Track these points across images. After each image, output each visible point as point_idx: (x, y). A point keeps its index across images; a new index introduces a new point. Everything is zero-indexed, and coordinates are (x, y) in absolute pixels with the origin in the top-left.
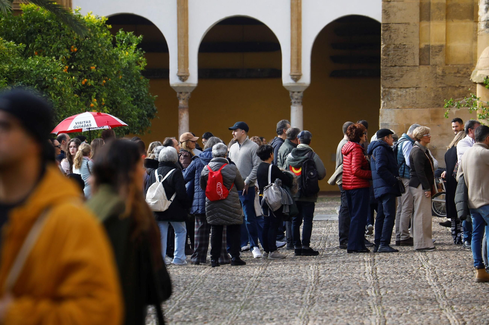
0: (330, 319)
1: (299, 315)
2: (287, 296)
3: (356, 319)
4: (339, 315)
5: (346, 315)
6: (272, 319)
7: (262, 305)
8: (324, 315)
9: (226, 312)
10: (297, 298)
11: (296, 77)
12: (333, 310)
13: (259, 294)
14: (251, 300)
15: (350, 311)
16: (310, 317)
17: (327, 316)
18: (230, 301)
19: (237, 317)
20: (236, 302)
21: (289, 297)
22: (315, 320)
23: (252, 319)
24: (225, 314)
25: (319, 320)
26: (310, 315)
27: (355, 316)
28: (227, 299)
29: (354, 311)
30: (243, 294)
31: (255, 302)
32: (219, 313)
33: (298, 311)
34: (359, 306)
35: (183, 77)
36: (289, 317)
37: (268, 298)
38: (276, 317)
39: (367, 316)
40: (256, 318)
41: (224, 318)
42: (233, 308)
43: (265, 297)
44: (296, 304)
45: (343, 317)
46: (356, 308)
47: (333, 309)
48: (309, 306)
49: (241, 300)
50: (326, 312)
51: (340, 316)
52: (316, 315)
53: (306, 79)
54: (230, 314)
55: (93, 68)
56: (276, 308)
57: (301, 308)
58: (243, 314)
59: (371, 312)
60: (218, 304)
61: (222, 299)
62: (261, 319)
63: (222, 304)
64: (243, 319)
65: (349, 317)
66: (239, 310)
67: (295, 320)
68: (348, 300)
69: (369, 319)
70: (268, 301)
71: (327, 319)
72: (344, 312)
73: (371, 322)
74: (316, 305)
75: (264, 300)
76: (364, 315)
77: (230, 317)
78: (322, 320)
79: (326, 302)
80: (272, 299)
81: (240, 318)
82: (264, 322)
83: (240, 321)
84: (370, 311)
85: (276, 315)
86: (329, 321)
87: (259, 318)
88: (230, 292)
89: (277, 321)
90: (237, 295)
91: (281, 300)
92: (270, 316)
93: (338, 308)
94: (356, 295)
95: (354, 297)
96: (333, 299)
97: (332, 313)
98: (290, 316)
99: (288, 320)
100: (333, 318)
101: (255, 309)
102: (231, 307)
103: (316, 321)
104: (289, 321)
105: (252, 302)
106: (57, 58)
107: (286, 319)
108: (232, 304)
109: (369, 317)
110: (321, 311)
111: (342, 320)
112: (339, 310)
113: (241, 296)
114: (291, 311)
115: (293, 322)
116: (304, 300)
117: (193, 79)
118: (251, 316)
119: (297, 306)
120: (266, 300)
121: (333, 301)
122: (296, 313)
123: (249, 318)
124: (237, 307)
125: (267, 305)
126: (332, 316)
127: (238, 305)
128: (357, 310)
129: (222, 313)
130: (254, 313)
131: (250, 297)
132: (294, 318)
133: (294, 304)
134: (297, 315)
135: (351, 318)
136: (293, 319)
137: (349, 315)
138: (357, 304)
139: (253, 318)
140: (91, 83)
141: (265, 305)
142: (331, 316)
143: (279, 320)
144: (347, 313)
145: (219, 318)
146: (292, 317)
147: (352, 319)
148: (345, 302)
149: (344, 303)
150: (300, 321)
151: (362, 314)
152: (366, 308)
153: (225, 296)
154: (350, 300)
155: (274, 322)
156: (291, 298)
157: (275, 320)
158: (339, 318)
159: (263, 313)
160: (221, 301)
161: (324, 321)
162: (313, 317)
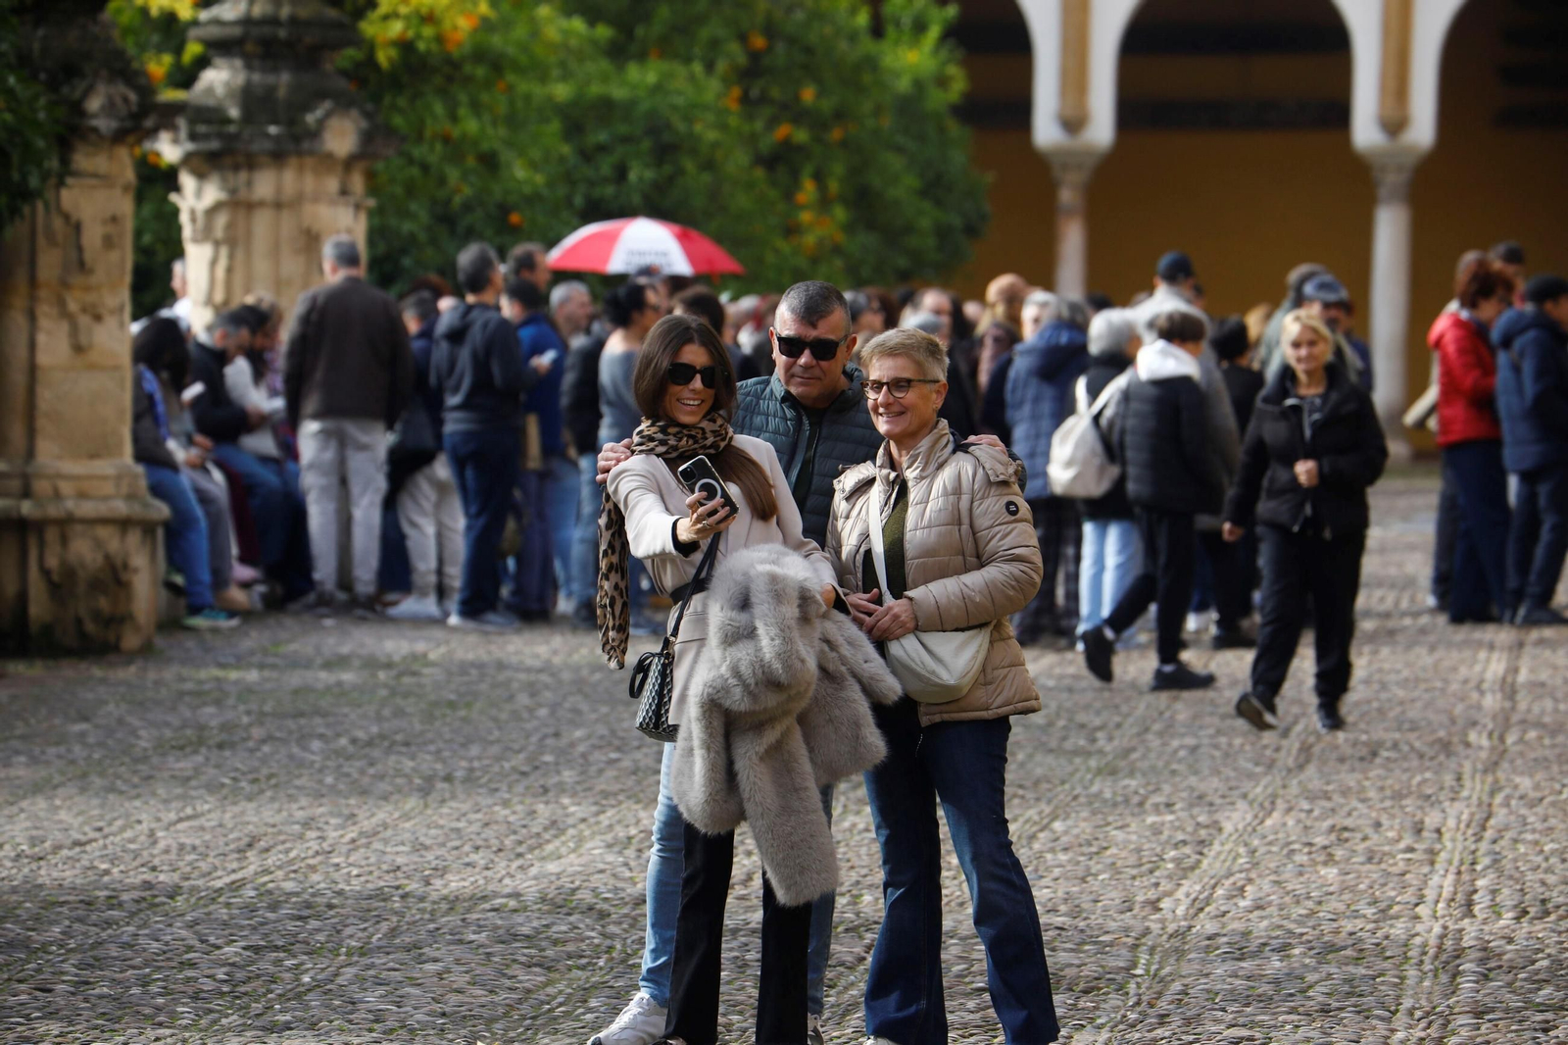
0: (1333, 810)
1: (1251, 796)
2: (1238, 741)
3: (1408, 810)
4: (1362, 796)
5: (1382, 800)
6: (1169, 805)
7: (1160, 764)
8: (1319, 798)
9: (1048, 782)
10: (1265, 747)
11: (1394, 124)
12: (1352, 784)
13: (1160, 734)
14: (1133, 749)
15: (1397, 787)
16: (1279, 801)
17: (1329, 799)
18: (1077, 752)
19: (1075, 798)
20: (1088, 754)
21: (1242, 745)
22: (1289, 810)
23: (1115, 805)
24: (1045, 786)
25: (1301, 810)
26: (1283, 796)
27: (1404, 802)
28: (1068, 745)
29: (1410, 786)
30: (1117, 733)
31: (1144, 757)
32: (1028, 783)
33: (1252, 784)
34: (1428, 775)
35: (1073, 122)
36: (1218, 801)
37: (1182, 747)
38: (1183, 799)
39: (1440, 802)
40: (1127, 801)
41: (1038, 799)
42: (1077, 770)
43: (1175, 743)
44: (1257, 764)
45: (1371, 803)
46: (1418, 778)
47: (1351, 780)
48: (1289, 771)
49: (1108, 748)
50: (1330, 788)
51: (1363, 801)
52: (1296, 797)
53: (1423, 129)
54: (1059, 789)
55: (808, 95)
56: (1196, 773)
57: (1266, 774)
58: (1095, 789)
59: (1457, 792)
60: (1039, 757)
61: (1053, 744)
62: (1141, 804)
63: (1050, 760)
64: (1090, 803)
65: (1388, 803)
66: (1089, 776)
67: (1236, 810)
68: (1405, 758)
69: (1443, 811)
70: (1182, 753)
71: (1323, 808)
72: (1382, 789)
73: (1445, 818)
74: (1311, 770)
75: (1169, 749)
76: (1433, 798)
77: (1056, 796)
78: (1310, 811)
79: (1342, 760)
80: (1194, 749)
81: (1082, 800)
82: (1145, 812)
83: (1078, 809)
84: (1457, 789)
85: (1184, 795)
86: (1330, 813)
87: (1136, 799)
88: (1082, 726)
89: (1182, 810)
90: (1100, 735)
91: (1217, 753)
92: (1169, 796)
93: (1367, 779)
94: (1432, 744)
95: (1425, 749)
96: (1364, 752)
97: (1345, 792)
98: (1223, 797)
99: (1214, 808)
100: (1342, 806)
101: (1138, 775)
102: (1070, 769)
103: (1293, 813)
104: (1216, 811)
105: (1134, 756)
106: (710, 67)
107: (1211, 804)
108: (1078, 760)
109: (1447, 804)
110: (1316, 784)
111: (1365, 811)
112: (1367, 783)
113: (1110, 739)
114: (1233, 783)
115: (1227, 814)
116: (1283, 753)
117: (1101, 129)
118: (1115, 794)
119: (1258, 769)
120: (1176, 751)
121: (1362, 759)
122: (1244, 790)
123: (1105, 801)
124: (1088, 770)
125: (1175, 766)
126: (1342, 801)
127: (1093, 763)
128: (1419, 784)
129: (1037, 783)
130: (1125, 787)
131: (1134, 742)
132: (1233, 804)
133: (1250, 766)
134: (1245, 796)
135: (1392, 807)
136: (1230, 807)
137: (1393, 798)
138: (1428, 769)
139: (1119, 799)
140: (801, 136)
141: (1168, 763)
142: (1338, 799)
143: (1191, 806)
144: (1388, 793)
145: (1023, 797)
146: (1228, 800)
147: (1396, 811)
148: (1396, 760)
149: (1392, 765)
150: (1246, 812)
151: (1429, 796)
152: (1448, 779)
153: (1064, 738)
154: (1413, 756)
155: (1172, 812)
156: (1247, 748)
157: (1178, 807)
158: (1360, 806)
159: (1151, 788)
160: (1051, 751)
161: (1316, 813)
162: (1288, 802)
